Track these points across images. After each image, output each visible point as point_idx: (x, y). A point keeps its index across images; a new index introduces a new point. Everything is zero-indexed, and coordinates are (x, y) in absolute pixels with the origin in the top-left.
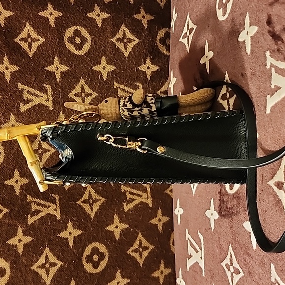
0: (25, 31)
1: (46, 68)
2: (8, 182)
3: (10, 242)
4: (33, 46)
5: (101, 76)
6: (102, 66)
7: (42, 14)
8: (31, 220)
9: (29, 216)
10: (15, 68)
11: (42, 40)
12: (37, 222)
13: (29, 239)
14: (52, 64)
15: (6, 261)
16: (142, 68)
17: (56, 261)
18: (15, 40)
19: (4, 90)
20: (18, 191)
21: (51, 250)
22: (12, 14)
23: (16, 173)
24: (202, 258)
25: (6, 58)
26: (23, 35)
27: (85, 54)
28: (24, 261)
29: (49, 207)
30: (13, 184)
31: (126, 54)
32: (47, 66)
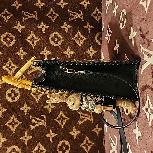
0: (31, 35)
1: (41, 53)
2: (21, 109)
3: (22, 138)
4: (34, 42)
5: (67, 56)
6: (68, 51)
7: (39, 27)
8: (32, 128)
9: (31, 126)
10: (25, 53)
11: (39, 39)
12: (35, 129)
13: (31, 137)
14: (43, 51)
15: (19, 148)
16: (88, 52)
17: (44, 149)
18: (26, 40)
19: (20, 64)
20: (26, 113)
21: (41, 143)
22: (24, 27)
23: (25, 104)
24: (116, 149)
25: (21, 48)
26: (30, 37)
27: (60, 46)
28: (28, 148)
29: (41, 121)
30: (24, 110)
31: (80, 46)
32: (41, 52)
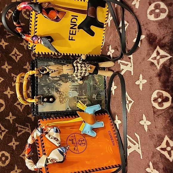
0: (14, 51)
1: (24, 67)
2: (7, 118)
3: (10, 144)
4: (18, 57)
7: (21, 44)
8: (18, 135)
9: (17, 133)
10: (10, 67)
11: (21, 55)
12: (21, 135)
13: (18, 143)
14: (26, 65)
15: (8, 153)
18: (10, 55)
19: (5, 76)
20: (11, 122)
22: (8, 44)
23: (11, 114)
25: (6, 63)
26: (13, 53)
28: (16, 153)
29: (26, 129)
30: (9, 119)
